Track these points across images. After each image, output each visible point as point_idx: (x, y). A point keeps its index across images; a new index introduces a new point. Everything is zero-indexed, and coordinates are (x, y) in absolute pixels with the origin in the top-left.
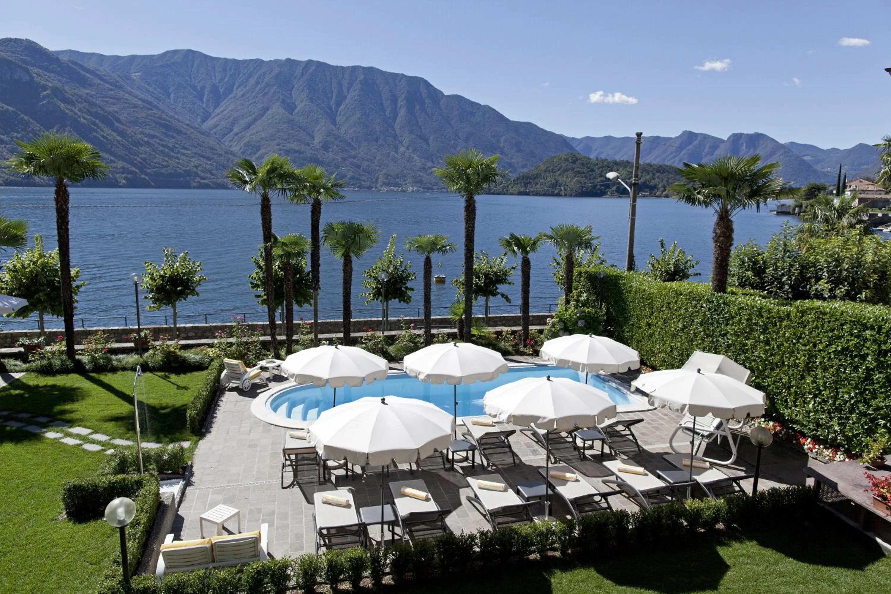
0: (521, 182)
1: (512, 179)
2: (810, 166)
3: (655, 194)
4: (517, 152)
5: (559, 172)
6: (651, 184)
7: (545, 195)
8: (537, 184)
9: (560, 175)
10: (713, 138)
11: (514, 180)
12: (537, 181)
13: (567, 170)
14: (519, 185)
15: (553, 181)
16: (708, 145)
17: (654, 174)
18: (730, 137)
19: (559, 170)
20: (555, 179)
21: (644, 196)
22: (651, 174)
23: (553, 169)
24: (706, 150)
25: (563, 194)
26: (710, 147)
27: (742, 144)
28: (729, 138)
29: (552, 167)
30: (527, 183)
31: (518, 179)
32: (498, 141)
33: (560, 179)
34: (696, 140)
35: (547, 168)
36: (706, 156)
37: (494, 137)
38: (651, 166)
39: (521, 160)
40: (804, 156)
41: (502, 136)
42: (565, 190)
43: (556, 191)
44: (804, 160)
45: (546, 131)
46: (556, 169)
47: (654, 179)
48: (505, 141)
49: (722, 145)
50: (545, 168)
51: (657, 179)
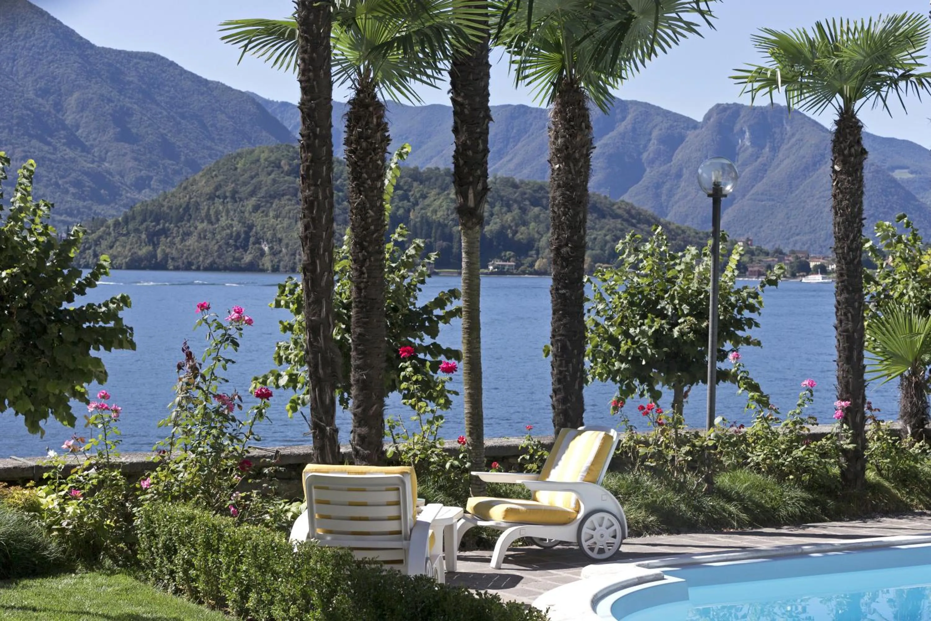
0: (137, 230)
1: (110, 222)
2: (909, 197)
3: (532, 265)
4: (118, 140)
5: (253, 201)
6: (519, 236)
7: (212, 268)
8: (188, 234)
9: (256, 208)
10: (667, 114)
11: (117, 224)
12: (186, 226)
13: (272, 197)
14: (133, 237)
15: (237, 227)
16: (656, 133)
17: (524, 210)
18: (711, 112)
19: (253, 193)
20: (242, 221)
21: (501, 272)
22: (516, 211)
23: (235, 192)
24: (653, 146)
25: (268, 265)
26: (662, 141)
27: (743, 133)
28: (708, 117)
29: (230, 187)
30: (158, 234)
31: (127, 220)
32: (58, 106)
33: (257, 219)
34: (624, 119)
35: (217, 189)
36: (652, 162)
37: (44, 93)
38: (515, 186)
39: (132, 164)
40: (893, 169)
41: (70, 93)
42: (274, 253)
43: (248, 258)
44: (894, 181)
45: (206, 82)
46: (245, 190)
47: (525, 223)
48: (83, 106)
49: (691, 135)
50: (208, 190)
51: (532, 225)
